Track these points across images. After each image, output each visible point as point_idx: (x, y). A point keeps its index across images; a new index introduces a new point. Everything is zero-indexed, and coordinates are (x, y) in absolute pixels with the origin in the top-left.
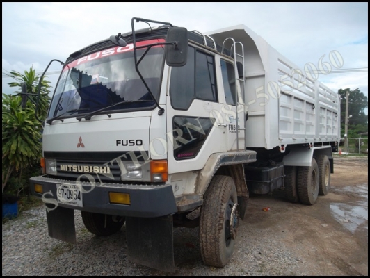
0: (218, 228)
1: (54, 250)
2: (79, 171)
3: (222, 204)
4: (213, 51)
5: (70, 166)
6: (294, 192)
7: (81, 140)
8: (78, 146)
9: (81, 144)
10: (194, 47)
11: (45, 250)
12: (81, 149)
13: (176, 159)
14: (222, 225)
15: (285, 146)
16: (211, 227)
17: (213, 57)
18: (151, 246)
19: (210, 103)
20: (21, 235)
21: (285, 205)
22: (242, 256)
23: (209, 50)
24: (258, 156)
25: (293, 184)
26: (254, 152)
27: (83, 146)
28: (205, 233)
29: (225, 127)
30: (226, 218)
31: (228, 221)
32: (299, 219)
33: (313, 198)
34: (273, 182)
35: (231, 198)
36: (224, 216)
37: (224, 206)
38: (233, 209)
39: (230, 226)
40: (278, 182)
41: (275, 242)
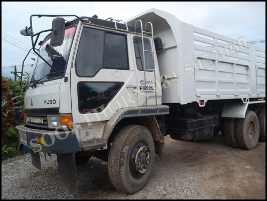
0: (118, 164)
3: (123, 146)
4: (125, 32)
5: (30, 119)
6: (233, 139)
8: (31, 105)
10: (103, 30)
11: (30, 173)
12: (32, 107)
13: (81, 113)
14: (123, 162)
15: (206, 101)
16: (114, 163)
17: (126, 36)
19: (118, 70)
21: (225, 149)
22: (155, 187)
23: (120, 31)
24: (170, 110)
25: (232, 132)
26: (167, 107)
28: (111, 168)
29: (135, 88)
30: (133, 157)
31: (134, 159)
32: (229, 161)
33: (251, 144)
34: (198, 130)
35: (144, 142)
36: (125, 155)
37: (127, 148)
38: (140, 150)
39: (135, 163)
40: (205, 131)
41: (191, 178)
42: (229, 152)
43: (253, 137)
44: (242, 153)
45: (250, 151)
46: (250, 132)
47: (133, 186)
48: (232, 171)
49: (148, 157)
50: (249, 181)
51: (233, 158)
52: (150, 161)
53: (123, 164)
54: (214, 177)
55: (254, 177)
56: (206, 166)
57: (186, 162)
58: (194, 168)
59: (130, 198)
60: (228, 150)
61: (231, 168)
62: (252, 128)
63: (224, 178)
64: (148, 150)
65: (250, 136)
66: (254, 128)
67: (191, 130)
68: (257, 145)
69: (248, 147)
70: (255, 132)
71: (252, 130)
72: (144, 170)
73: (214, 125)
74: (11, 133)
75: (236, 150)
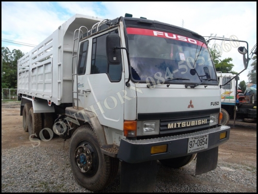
2: (187, 125)
5: (179, 124)
7: (191, 102)
8: (189, 107)
9: (191, 106)
12: (191, 109)
27: (192, 106)
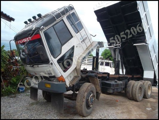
0: (82, 101)
1: (31, 104)
6: (131, 95)
11: (28, 103)
16: (80, 101)
18: (57, 103)
20: (23, 98)
22: (95, 115)
28: (78, 102)
30: (88, 98)
31: (88, 100)
32: (129, 106)
33: (139, 99)
34: (116, 88)
35: (92, 92)
36: (85, 97)
37: (86, 94)
38: (91, 96)
39: (88, 102)
40: (119, 89)
41: (112, 112)
42: (128, 102)
43: (141, 95)
44: (135, 103)
45: (139, 102)
46: (139, 92)
47: (87, 113)
48: (131, 111)
49: (94, 99)
50: (139, 116)
51: (130, 105)
52: (94, 101)
53: (84, 102)
54: (123, 113)
55: (142, 114)
56: (118, 108)
57: (108, 105)
58: (112, 108)
59: (85, 118)
60: (128, 101)
61: (130, 110)
62: (140, 91)
63: (127, 113)
64: (94, 96)
65: (139, 95)
66: (141, 91)
67: (113, 88)
68: (142, 100)
69: (138, 100)
70: (141, 93)
71: (140, 92)
72: (92, 105)
73: (123, 87)
74: (13, 81)
75: (132, 101)
